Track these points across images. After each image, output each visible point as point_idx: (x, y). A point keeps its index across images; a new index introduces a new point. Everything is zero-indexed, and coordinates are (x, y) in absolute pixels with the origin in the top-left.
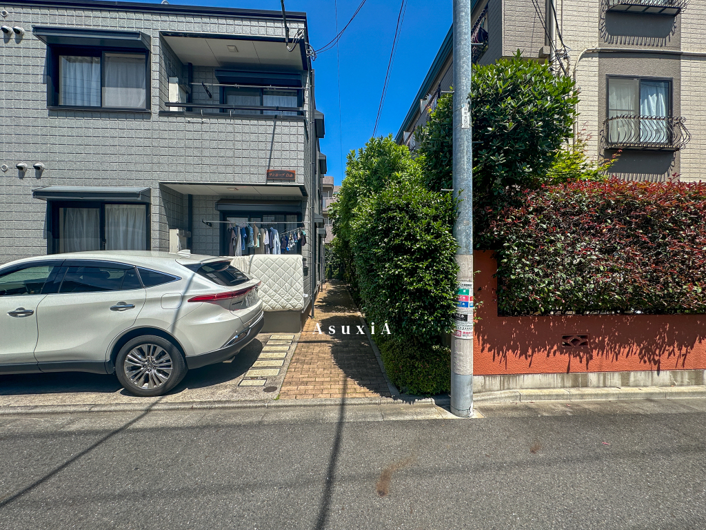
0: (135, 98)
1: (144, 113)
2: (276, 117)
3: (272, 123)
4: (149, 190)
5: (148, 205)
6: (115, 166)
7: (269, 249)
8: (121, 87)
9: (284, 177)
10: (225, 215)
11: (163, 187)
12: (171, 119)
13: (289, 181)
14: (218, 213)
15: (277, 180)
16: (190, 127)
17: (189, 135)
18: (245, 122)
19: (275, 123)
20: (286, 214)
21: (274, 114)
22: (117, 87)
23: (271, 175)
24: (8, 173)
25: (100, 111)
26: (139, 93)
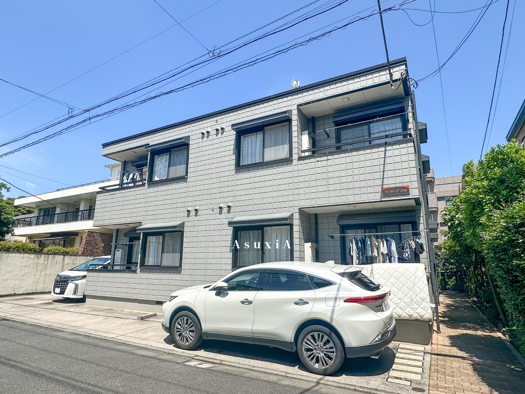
0: (281, 152)
1: (287, 161)
2: (386, 143)
3: (383, 149)
4: (292, 215)
5: (291, 225)
6: (271, 200)
7: (388, 258)
8: (273, 146)
9: (399, 192)
10: (344, 229)
11: (301, 211)
12: (306, 161)
13: (404, 195)
14: (339, 227)
15: (393, 196)
16: (319, 164)
17: (318, 170)
18: (360, 152)
19: (385, 149)
20: (399, 224)
21: (384, 142)
22: (271, 147)
23: (386, 192)
24: (214, 212)
25: (262, 165)
26: (284, 148)
